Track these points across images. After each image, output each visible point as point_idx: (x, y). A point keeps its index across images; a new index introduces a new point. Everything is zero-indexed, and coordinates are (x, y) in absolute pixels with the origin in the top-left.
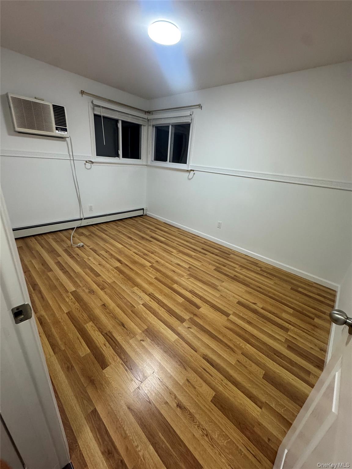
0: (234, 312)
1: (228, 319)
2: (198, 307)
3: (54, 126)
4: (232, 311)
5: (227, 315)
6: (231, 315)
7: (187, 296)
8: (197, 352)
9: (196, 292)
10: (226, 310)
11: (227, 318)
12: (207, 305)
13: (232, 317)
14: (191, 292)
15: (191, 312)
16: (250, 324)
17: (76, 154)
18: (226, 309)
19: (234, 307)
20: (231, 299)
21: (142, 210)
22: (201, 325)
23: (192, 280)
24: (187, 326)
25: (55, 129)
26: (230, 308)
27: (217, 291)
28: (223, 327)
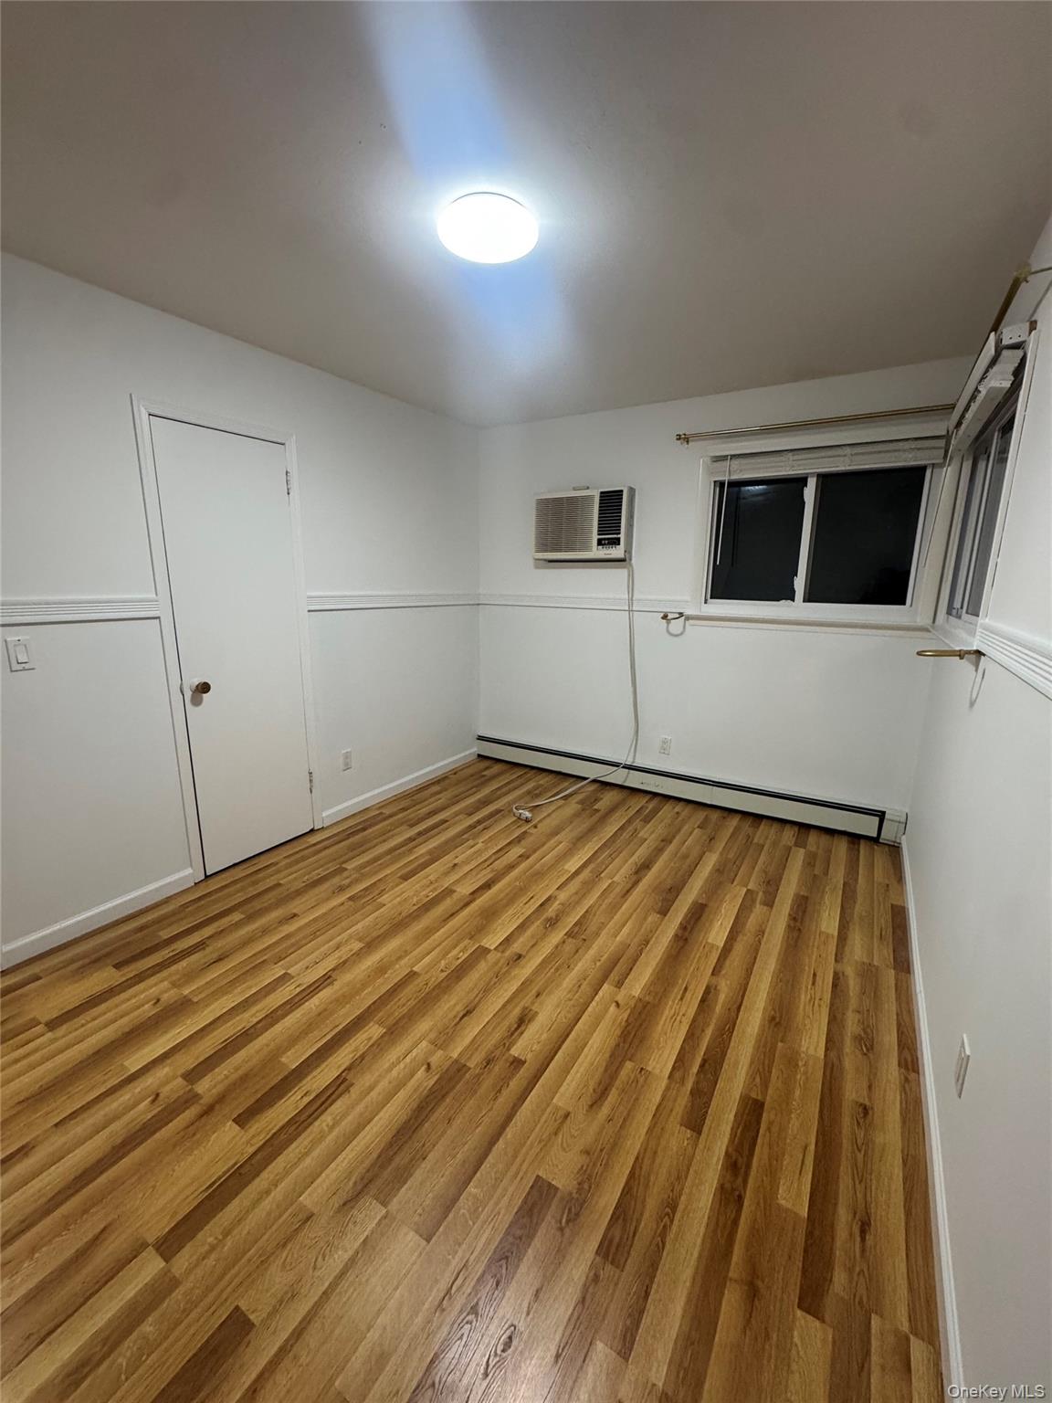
0: (175, 1283)
1: (144, 1245)
2: (242, 1121)
3: (595, 537)
4: (189, 1271)
5: (169, 1245)
6: (163, 1264)
7: (314, 1073)
8: (54, 1129)
9: (334, 1101)
10: (200, 1236)
11: (150, 1241)
12: (251, 1150)
13: (150, 1267)
14: (340, 1085)
15: (224, 1096)
16: (69, 1375)
17: (642, 597)
18: (210, 1240)
19: (209, 1289)
20: (277, 1278)
21: (877, 819)
22: (155, 1132)
23: (422, 1081)
24: (165, 1091)
25: (595, 542)
26: (211, 1261)
27: (343, 1196)
28: (110, 1219)
